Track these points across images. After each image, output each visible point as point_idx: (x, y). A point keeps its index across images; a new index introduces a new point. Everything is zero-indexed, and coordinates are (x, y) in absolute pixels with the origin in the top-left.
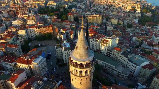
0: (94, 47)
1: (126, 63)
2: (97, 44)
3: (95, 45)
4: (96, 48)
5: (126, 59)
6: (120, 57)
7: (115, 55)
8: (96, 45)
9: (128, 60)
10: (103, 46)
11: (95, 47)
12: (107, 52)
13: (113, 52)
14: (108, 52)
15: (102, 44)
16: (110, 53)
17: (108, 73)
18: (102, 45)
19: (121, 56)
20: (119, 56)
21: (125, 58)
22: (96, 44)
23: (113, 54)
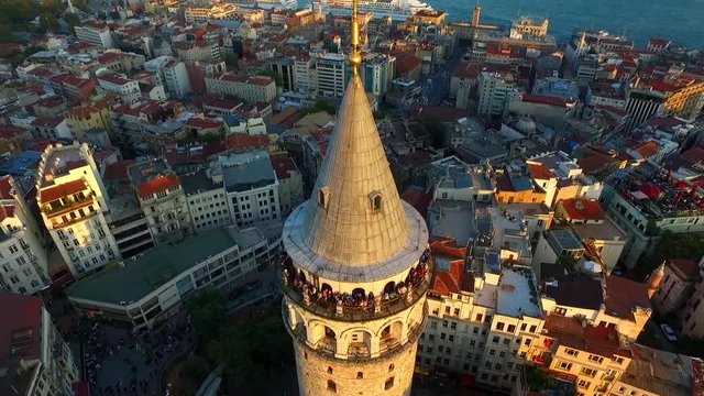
0: (21, 276)
1: (231, 206)
2: (25, 247)
3: (20, 261)
4: (39, 269)
5: (221, 195)
6: (191, 207)
7: (170, 216)
8: (26, 258)
9: (229, 190)
10: (73, 227)
11: (27, 272)
12: (117, 237)
13: (147, 211)
14: (124, 234)
15: (59, 220)
16: (134, 231)
17: (238, 292)
18: (66, 229)
19: (194, 198)
20: (185, 209)
21: (211, 193)
22: (21, 252)
23: (152, 222)
